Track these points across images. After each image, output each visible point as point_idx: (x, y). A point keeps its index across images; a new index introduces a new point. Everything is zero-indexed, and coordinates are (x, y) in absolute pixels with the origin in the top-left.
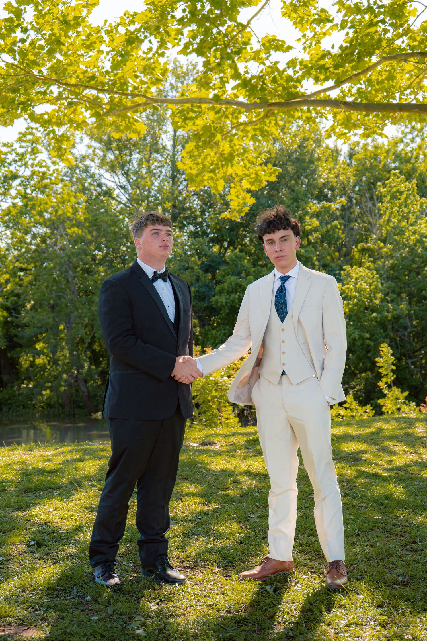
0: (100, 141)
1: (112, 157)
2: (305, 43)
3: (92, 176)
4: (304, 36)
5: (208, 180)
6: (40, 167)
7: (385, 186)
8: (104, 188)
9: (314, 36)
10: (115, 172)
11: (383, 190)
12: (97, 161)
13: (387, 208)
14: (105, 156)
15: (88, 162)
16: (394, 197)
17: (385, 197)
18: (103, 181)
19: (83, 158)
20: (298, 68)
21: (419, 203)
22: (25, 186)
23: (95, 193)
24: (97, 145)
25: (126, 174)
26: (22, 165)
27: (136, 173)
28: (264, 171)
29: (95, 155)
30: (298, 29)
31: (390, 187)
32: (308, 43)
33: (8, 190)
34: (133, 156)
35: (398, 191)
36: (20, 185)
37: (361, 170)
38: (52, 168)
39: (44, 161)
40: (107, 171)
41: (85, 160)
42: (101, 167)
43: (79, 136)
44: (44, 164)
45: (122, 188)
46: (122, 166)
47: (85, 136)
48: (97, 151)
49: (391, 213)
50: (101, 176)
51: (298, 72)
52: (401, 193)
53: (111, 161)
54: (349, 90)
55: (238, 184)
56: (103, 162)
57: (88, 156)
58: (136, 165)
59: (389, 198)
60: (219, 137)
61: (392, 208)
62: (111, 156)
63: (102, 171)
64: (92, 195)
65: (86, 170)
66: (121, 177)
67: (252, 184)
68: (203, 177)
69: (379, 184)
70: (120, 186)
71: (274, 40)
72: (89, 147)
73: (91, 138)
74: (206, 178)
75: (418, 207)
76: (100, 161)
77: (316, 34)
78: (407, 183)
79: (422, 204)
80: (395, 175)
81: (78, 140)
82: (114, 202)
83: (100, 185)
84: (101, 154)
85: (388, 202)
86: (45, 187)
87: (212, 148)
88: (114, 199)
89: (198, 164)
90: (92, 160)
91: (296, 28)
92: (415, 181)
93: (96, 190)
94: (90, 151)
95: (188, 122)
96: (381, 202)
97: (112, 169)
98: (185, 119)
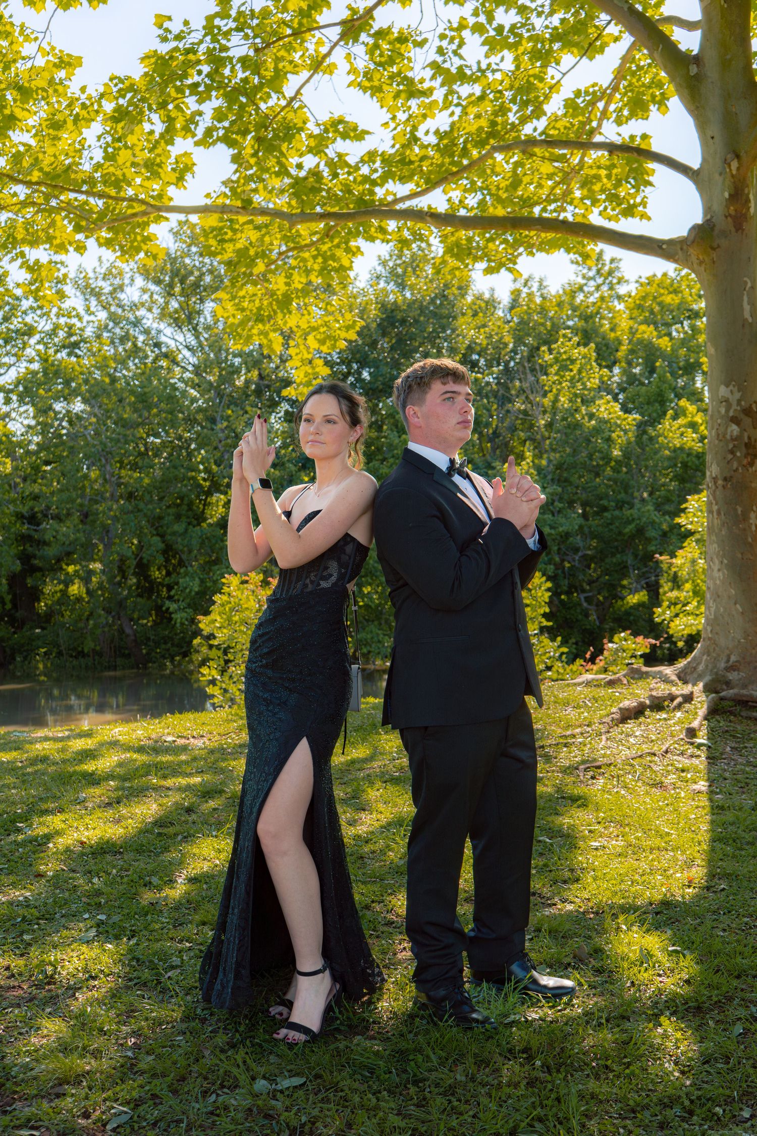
0: (158, 282)
1: (176, 305)
2: (395, 129)
3: (147, 332)
4: (394, 118)
5: (259, 335)
6: (69, 317)
7: (550, 351)
8: (164, 350)
9: (408, 120)
10: (180, 327)
11: (548, 357)
12: (156, 311)
13: (554, 383)
14: (167, 303)
15: (142, 312)
16: (564, 368)
17: (551, 366)
18: (163, 339)
19: (134, 306)
20: (378, 164)
21: (597, 375)
22: (45, 344)
23: (151, 356)
24: (153, 287)
25: (195, 329)
26: (44, 315)
27: (208, 328)
28: (338, 321)
29: (153, 302)
30: (385, 109)
31: (559, 353)
32: (399, 129)
33: (24, 348)
34: (207, 305)
35: (569, 359)
36: (39, 343)
37: (521, 331)
38: (86, 318)
39: (74, 309)
40: (170, 325)
41: (138, 309)
42: (161, 319)
43: (128, 275)
44: (74, 313)
45: (189, 350)
46: (190, 318)
47: (137, 275)
48: (155, 297)
49: (559, 391)
50: (159, 332)
51: (376, 171)
52: (573, 362)
53: (176, 311)
54: (460, 201)
55: (300, 341)
56: (163, 315)
57: (143, 305)
58: (209, 319)
59: (556, 368)
60: (260, 267)
61: (560, 383)
62: (174, 304)
63: (162, 326)
64: (146, 357)
65: (137, 323)
66: (189, 335)
67: (322, 342)
68: (250, 330)
69: (544, 348)
70: (187, 347)
71: (341, 121)
72: (144, 291)
73: (147, 278)
74: (255, 331)
75: (597, 381)
76: (159, 311)
77: (410, 116)
78: (582, 348)
79: (601, 377)
80: (564, 336)
81: (127, 281)
82: (177, 369)
83: (158, 345)
84: (161, 300)
85: (556, 374)
86: (76, 345)
87: (255, 284)
88: (178, 364)
89: (243, 310)
90: (150, 310)
91: (382, 107)
92: (592, 345)
93: (153, 352)
94: (146, 297)
95: (226, 245)
96: (547, 374)
97: (177, 323)
98: (222, 241)
